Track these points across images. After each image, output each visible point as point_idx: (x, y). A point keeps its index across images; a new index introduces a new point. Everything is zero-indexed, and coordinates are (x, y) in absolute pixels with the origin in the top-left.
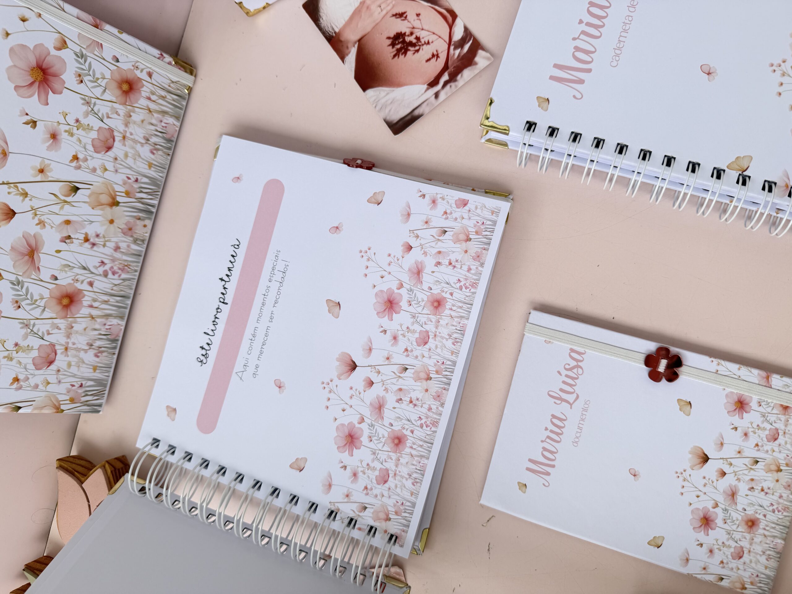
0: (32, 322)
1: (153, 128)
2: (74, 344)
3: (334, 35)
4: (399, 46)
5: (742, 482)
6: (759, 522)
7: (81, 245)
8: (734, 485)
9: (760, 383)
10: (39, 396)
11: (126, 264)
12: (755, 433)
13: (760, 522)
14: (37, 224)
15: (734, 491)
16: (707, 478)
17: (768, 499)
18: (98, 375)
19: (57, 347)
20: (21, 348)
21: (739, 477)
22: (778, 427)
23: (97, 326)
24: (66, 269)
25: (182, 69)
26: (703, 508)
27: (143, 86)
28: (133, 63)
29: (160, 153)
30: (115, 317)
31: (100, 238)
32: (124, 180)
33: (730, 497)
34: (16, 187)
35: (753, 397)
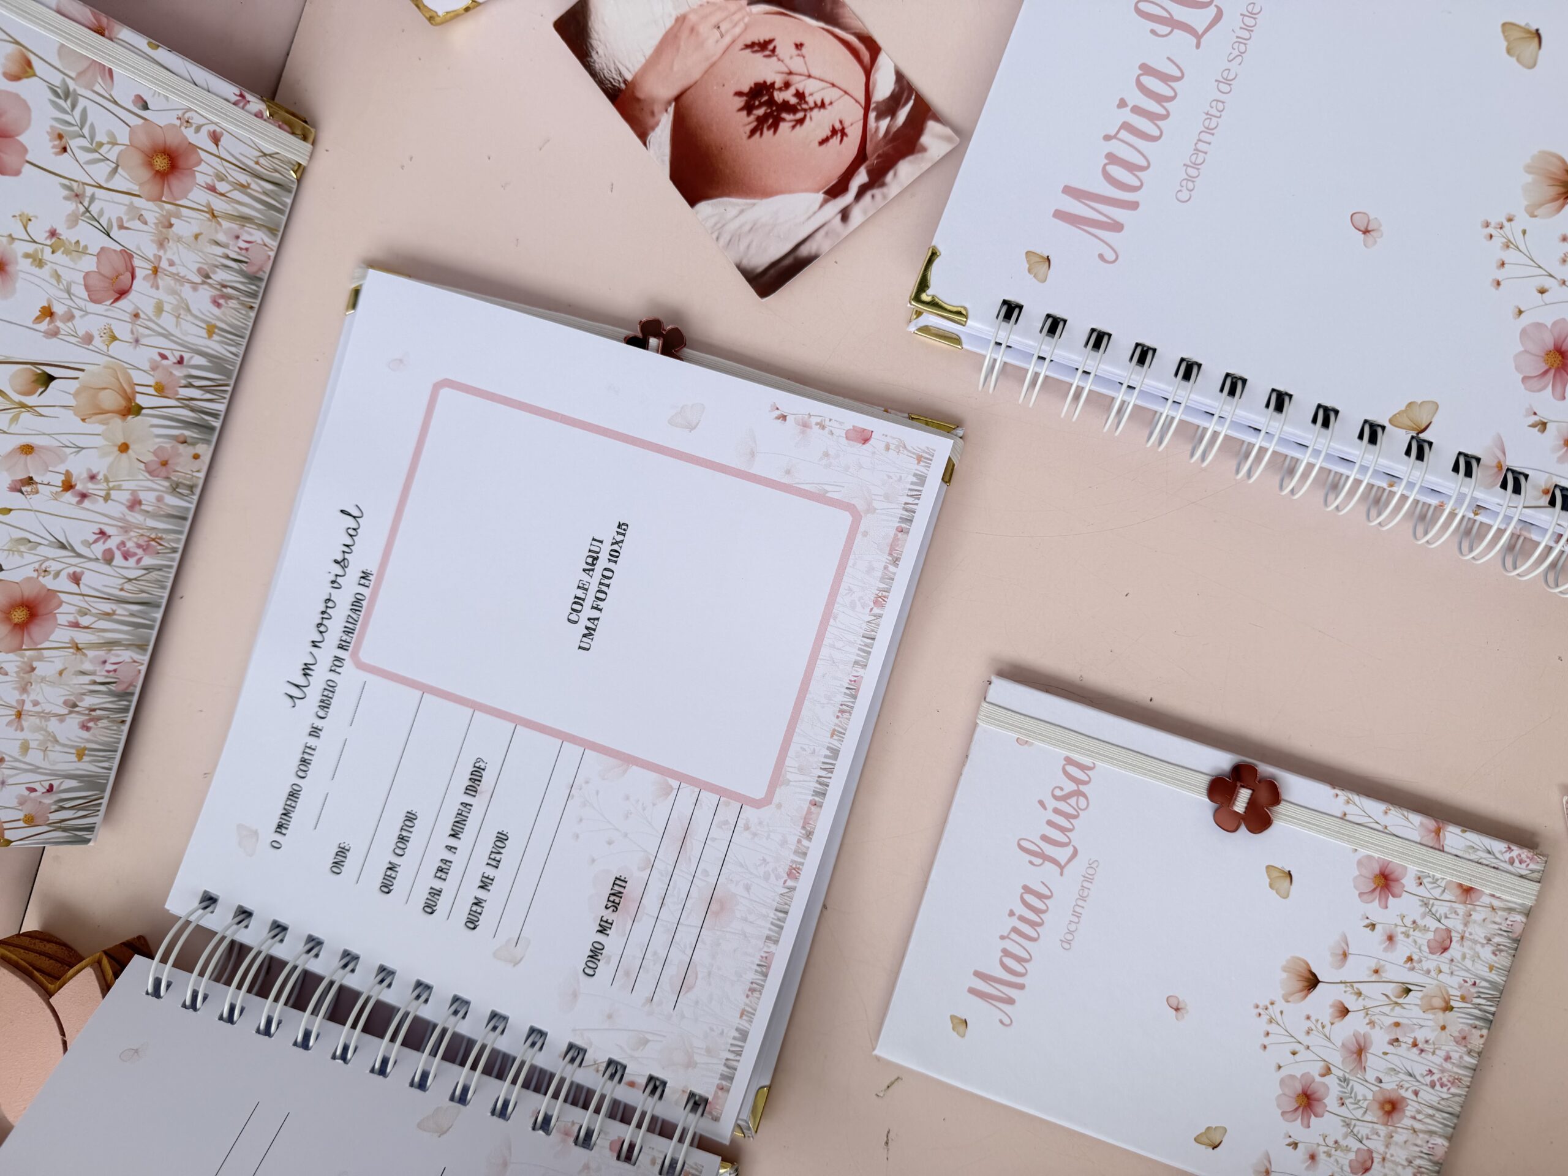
1: (219, 251)
2: (36, 703)
4: (760, 112)
5: (1377, 1028)
6: (1404, 1104)
7: (56, 497)
8: (1362, 1032)
9: (1424, 842)
11: (153, 536)
12: (1408, 936)
13: (1407, 1105)
15: (1363, 1045)
16: (1313, 1019)
17: (1425, 1062)
18: (87, 766)
21: (1373, 1018)
22: (1450, 926)
23: (87, 666)
24: (22, 548)
25: (286, 127)
26: (1302, 1075)
27: (200, 161)
28: (180, 113)
29: (233, 303)
30: (128, 646)
31: (99, 483)
32: (152, 361)
33: (1355, 1056)
35: (1409, 868)
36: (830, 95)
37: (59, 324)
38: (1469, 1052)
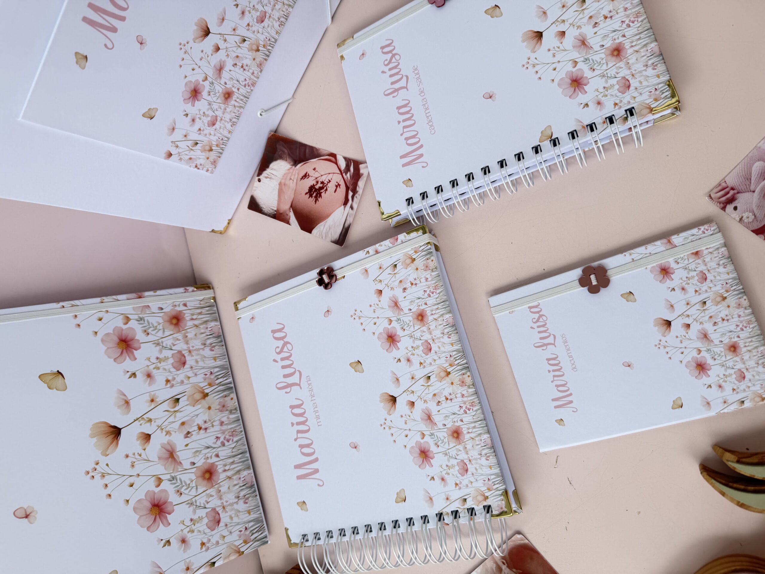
0: (194, 500)
1: (204, 335)
2: (227, 502)
3: (275, 212)
4: (315, 194)
5: (705, 323)
7: (198, 433)
8: (700, 329)
9: (667, 248)
10: (222, 548)
11: (233, 430)
12: (689, 284)
13: (739, 343)
14: (166, 435)
15: (704, 333)
16: (679, 336)
17: (732, 323)
18: (253, 516)
19: (217, 509)
20: (195, 521)
21: (700, 321)
22: (701, 270)
23: (236, 482)
24: (197, 454)
25: (202, 289)
26: (692, 359)
27: (185, 314)
28: (172, 305)
29: (217, 347)
30: (244, 470)
31: (208, 422)
32: (203, 378)
33: (705, 339)
34: (143, 418)
35: (669, 261)
36: (330, 177)
38: (746, 308)
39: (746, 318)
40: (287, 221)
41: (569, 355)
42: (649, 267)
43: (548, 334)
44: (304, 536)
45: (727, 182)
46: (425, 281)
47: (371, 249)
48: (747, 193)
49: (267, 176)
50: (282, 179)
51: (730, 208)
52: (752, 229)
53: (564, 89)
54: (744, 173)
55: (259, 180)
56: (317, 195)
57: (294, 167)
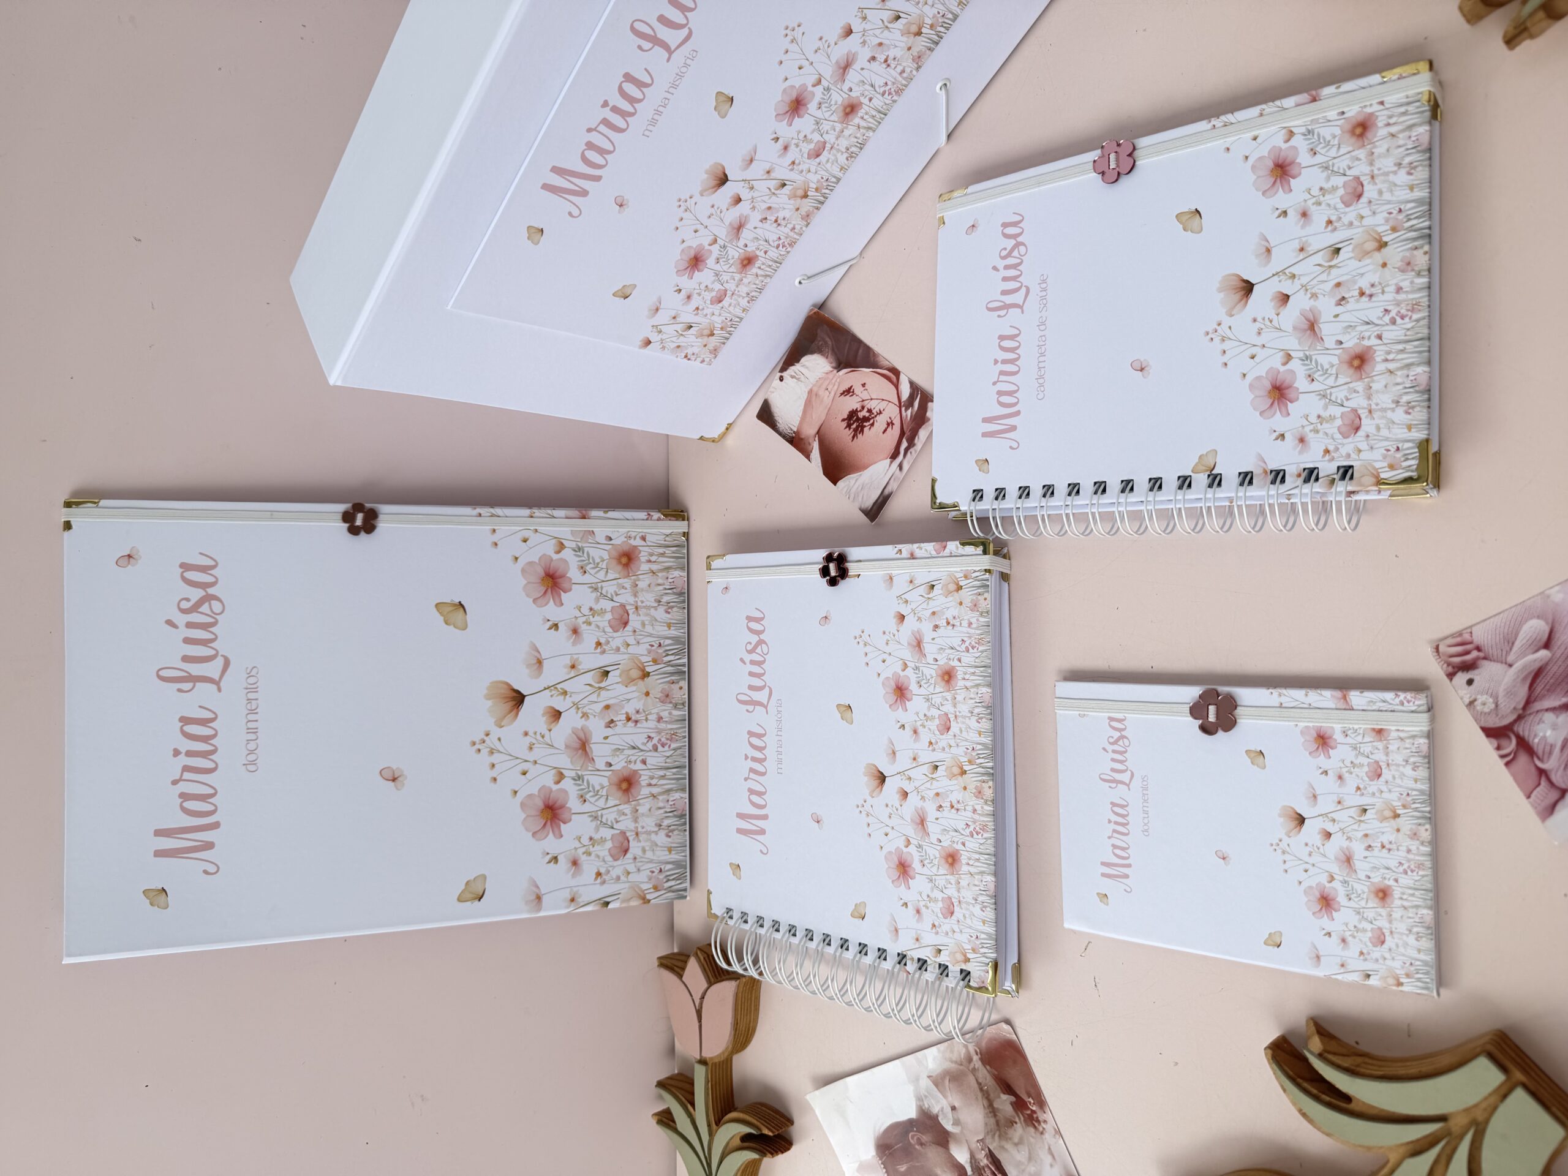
0: (600, 813)
1: (662, 588)
2: (643, 827)
3: (794, 435)
4: (854, 426)
5: (1354, 841)
6: (1391, 890)
7: (625, 725)
8: (1345, 847)
9: (1338, 707)
10: (622, 888)
11: (673, 733)
12: (1351, 773)
13: (1393, 891)
14: (582, 717)
15: (1348, 854)
16: (1310, 844)
17: (1394, 857)
18: (675, 857)
19: (628, 834)
20: (596, 841)
21: (1349, 835)
22: (1377, 759)
23: (661, 805)
24: (618, 753)
25: (673, 518)
26: (1318, 885)
27: (640, 552)
28: (625, 535)
29: (675, 609)
30: (676, 791)
31: (641, 714)
32: (647, 649)
33: (1346, 864)
34: (556, 688)
35: (1335, 728)
36: (882, 405)
37: (604, 647)
38: (1422, 843)
39: (1417, 858)
40: (808, 457)
41: (1145, 809)
42: (1302, 725)
43: (1124, 768)
44: (729, 910)
45: (1474, 637)
46: (967, 625)
47: (906, 548)
48: (1499, 664)
49: (794, 374)
50: (814, 385)
51: (1461, 678)
52: (1483, 725)
53: (1256, 397)
54: (1506, 630)
55: (781, 379)
56: (857, 427)
57: (835, 371)
